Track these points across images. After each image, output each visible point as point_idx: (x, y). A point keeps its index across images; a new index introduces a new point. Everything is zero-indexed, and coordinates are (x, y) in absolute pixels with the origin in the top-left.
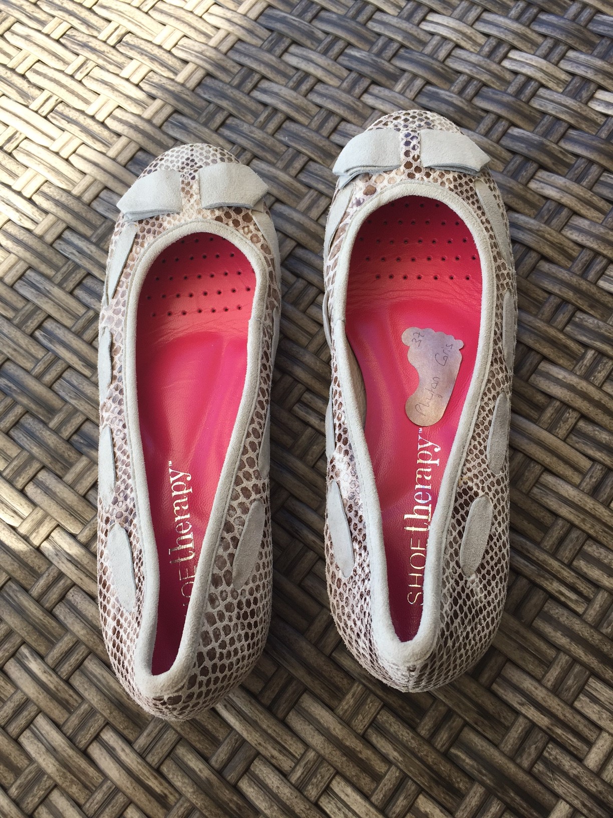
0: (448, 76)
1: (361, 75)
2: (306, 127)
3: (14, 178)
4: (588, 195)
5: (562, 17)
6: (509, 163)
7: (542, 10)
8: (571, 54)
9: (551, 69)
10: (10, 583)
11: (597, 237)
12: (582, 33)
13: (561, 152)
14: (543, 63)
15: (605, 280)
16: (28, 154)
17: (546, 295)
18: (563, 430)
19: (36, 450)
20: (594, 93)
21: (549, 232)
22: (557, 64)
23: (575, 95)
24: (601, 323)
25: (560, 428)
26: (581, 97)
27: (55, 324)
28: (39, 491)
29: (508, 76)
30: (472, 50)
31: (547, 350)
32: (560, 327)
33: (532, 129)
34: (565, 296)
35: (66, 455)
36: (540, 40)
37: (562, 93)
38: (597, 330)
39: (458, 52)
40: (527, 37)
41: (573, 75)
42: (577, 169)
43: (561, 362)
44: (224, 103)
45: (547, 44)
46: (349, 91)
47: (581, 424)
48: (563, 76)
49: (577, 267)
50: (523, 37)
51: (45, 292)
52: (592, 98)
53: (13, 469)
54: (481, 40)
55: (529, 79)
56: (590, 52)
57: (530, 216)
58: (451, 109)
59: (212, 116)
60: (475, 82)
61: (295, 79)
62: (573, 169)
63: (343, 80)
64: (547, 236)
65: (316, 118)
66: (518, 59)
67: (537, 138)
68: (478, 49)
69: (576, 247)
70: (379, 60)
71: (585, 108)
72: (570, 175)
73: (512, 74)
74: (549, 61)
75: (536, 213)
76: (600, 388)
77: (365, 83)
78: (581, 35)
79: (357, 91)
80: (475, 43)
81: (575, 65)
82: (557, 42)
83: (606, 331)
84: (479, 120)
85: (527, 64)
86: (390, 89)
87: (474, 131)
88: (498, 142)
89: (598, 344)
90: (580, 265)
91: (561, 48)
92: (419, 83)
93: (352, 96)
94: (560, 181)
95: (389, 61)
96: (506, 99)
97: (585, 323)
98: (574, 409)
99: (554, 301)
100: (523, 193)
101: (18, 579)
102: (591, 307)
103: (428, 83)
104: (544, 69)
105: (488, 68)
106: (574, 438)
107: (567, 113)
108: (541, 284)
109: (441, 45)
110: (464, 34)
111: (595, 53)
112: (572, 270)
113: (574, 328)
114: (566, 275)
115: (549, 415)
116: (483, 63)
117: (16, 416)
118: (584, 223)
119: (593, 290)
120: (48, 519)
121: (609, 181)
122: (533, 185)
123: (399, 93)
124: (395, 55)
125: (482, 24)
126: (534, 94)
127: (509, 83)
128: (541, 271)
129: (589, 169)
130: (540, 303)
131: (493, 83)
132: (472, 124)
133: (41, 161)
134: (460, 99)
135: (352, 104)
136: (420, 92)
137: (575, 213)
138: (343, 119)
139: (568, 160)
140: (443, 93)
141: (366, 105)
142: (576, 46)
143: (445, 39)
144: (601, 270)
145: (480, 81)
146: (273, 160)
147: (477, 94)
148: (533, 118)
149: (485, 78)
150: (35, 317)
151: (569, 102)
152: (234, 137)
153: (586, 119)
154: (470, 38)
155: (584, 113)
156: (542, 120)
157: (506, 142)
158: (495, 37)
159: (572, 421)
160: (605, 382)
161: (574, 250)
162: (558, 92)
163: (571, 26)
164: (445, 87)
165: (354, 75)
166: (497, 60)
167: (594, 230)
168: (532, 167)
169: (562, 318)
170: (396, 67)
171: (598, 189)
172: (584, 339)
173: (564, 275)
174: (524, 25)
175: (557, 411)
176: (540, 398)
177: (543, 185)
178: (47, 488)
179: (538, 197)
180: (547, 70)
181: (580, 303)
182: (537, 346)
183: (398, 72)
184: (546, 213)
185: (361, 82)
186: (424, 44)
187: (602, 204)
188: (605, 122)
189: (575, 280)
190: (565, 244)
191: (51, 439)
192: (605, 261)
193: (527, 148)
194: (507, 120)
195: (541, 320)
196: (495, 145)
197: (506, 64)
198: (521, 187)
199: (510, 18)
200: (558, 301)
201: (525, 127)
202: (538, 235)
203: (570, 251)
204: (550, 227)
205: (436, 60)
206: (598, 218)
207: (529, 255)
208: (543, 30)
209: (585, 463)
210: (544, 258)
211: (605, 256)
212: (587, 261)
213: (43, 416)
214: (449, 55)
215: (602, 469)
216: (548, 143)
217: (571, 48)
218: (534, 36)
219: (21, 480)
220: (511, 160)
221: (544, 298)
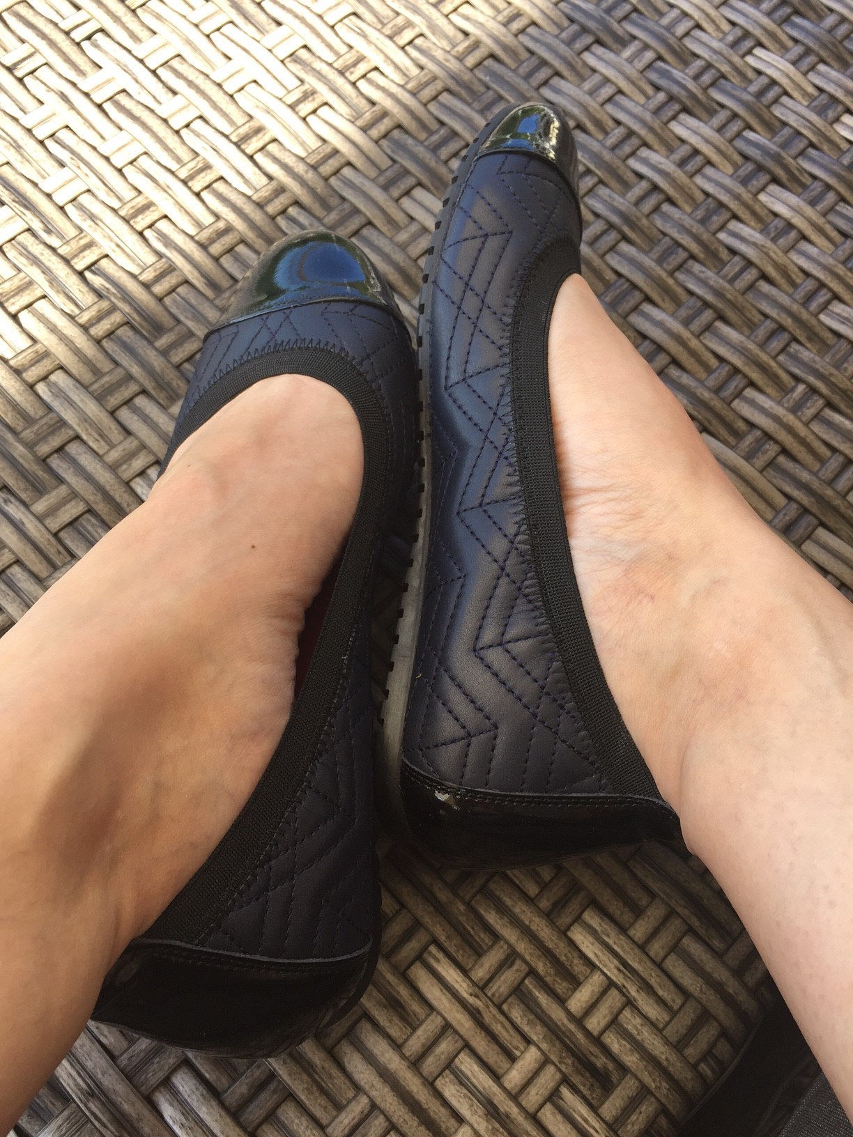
0: (685, 57)
1: (585, 30)
2: (514, 71)
3: (134, 41)
4: (821, 221)
5: (818, 26)
6: (740, 167)
7: (797, 12)
8: (821, 67)
9: (798, 77)
10: (87, 516)
11: (826, 268)
12: (836, 47)
13: (798, 169)
14: (791, 69)
15: (828, 315)
16: (158, 17)
17: (762, 318)
18: (761, 461)
19: (135, 370)
20: (841, 116)
21: (775, 251)
22: (805, 74)
23: (821, 112)
24: (817, 358)
25: (758, 458)
26: (826, 116)
27: (173, 227)
28: (136, 418)
29: (750, 74)
30: (714, 35)
31: (755, 375)
32: (773, 354)
33: (769, 137)
34: (783, 322)
35: (174, 384)
36: (790, 43)
37: (807, 107)
38: (812, 364)
39: (698, 33)
40: (778, 37)
41: (821, 90)
42: (812, 191)
43: (769, 391)
44: (416, 19)
45: (798, 50)
46: (569, 43)
47: (782, 459)
48: (811, 90)
49: (800, 294)
50: (772, 35)
51: (164, 186)
52: (837, 120)
53: (103, 385)
54: (726, 27)
55: (773, 82)
56: (842, 70)
57: (755, 229)
58: (684, 93)
59: (399, 31)
60: (713, 71)
61: (505, 13)
62: (808, 191)
63: (562, 29)
64: (772, 254)
65: (525, 64)
66: (764, 58)
67: (774, 148)
68: (721, 35)
69: (800, 274)
70: (607, 18)
71: (829, 128)
72: (806, 195)
73: (755, 73)
74: (798, 69)
75: (763, 227)
76: (807, 424)
77: (588, 39)
78: (834, 50)
79: (578, 45)
80: (718, 28)
81: (825, 80)
82: (808, 51)
83: (821, 367)
84: (712, 113)
85: (773, 65)
86: (617, 53)
87: (706, 123)
88: (731, 141)
89: (811, 379)
90: (803, 294)
91: (811, 59)
92: (649, 56)
93: (572, 49)
94: (793, 199)
95: (619, 22)
96: (746, 97)
97: (800, 355)
98: (776, 442)
99: (769, 325)
100: (751, 203)
101: (100, 512)
102: (810, 339)
103: (660, 58)
104: (791, 75)
105: (730, 58)
106: (772, 472)
107: (810, 128)
108: (758, 305)
109: (680, 21)
110: (707, 15)
111: (848, 73)
112: (794, 296)
113: (787, 358)
114: (787, 300)
115: (748, 443)
116: (725, 52)
117: (112, 324)
118: (812, 250)
119: (813, 322)
120: (144, 452)
121: (845, 211)
122: (763, 197)
123: (626, 60)
124: (626, 18)
125: (729, 10)
126: (776, 101)
127: (750, 82)
128: (760, 291)
129: (825, 194)
130: (755, 325)
131: (733, 76)
132: (704, 115)
133: (175, 30)
134: (695, 84)
135: (570, 58)
136: (649, 66)
137: (804, 238)
138: (557, 74)
139: (803, 180)
140: (677, 74)
141: (585, 64)
142: (829, 60)
143: (685, 14)
144: (823, 303)
145: (719, 70)
146: (468, 99)
147: (713, 84)
148: (773, 126)
149: (725, 68)
150: (147, 213)
151: (814, 118)
152: (423, 60)
153: (829, 140)
154: (713, 21)
155: (828, 134)
156: (781, 130)
157: (739, 143)
158: (742, 27)
159: (771, 454)
160: (812, 420)
161: (797, 276)
162: (802, 104)
163: (826, 38)
164: (681, 66)
165: (575, 27)
166: (741, 52)
167: (822, 259)
168: (764, 178)
169: (776, 345)
170: (627, 32)
171: (831, 217)
172: (796, 371)
173: (784, 299)
174: (774, 21)
175: (757, 441)
176: (741, 425)
177: (774, 200)
178: (147, 416)
179: (766, 212)
180: (794, 78)
181: (798, 333)
182: (746, 369)
183: (627, 37)
184: (773, 230)
185: (583, 37)
186: (661, 14)
187: (834, 234)
188: (848, 150)
189: (795, 308)
190: (789, 268)
191: (157, 362)
192: (829, 295)
193: (762, 155)
194: (744, 120)
195: (753, 341)
196: (727, 144)
197: (749, 59)
198: (750, 196)
199: (761, 11)
200: (774, 326)
201: (762, 133)
202: (762, 251)
203: (794, 277)
204: (777, 246)
205: (673, 34)
206: (828, 248)
207: (749, 270)
208: (795, 34)
209: (780, 500)
210: (764, 277)
211: (830, 290)
212: (810, 290)
213: (147, 331)
214: (687, 34)
215: (797, 509)
216: (786, 156)
217: (823, 61)
218: (784, 38)
219: (112, 400)
220: (742, 165)
221: (760, 320)
